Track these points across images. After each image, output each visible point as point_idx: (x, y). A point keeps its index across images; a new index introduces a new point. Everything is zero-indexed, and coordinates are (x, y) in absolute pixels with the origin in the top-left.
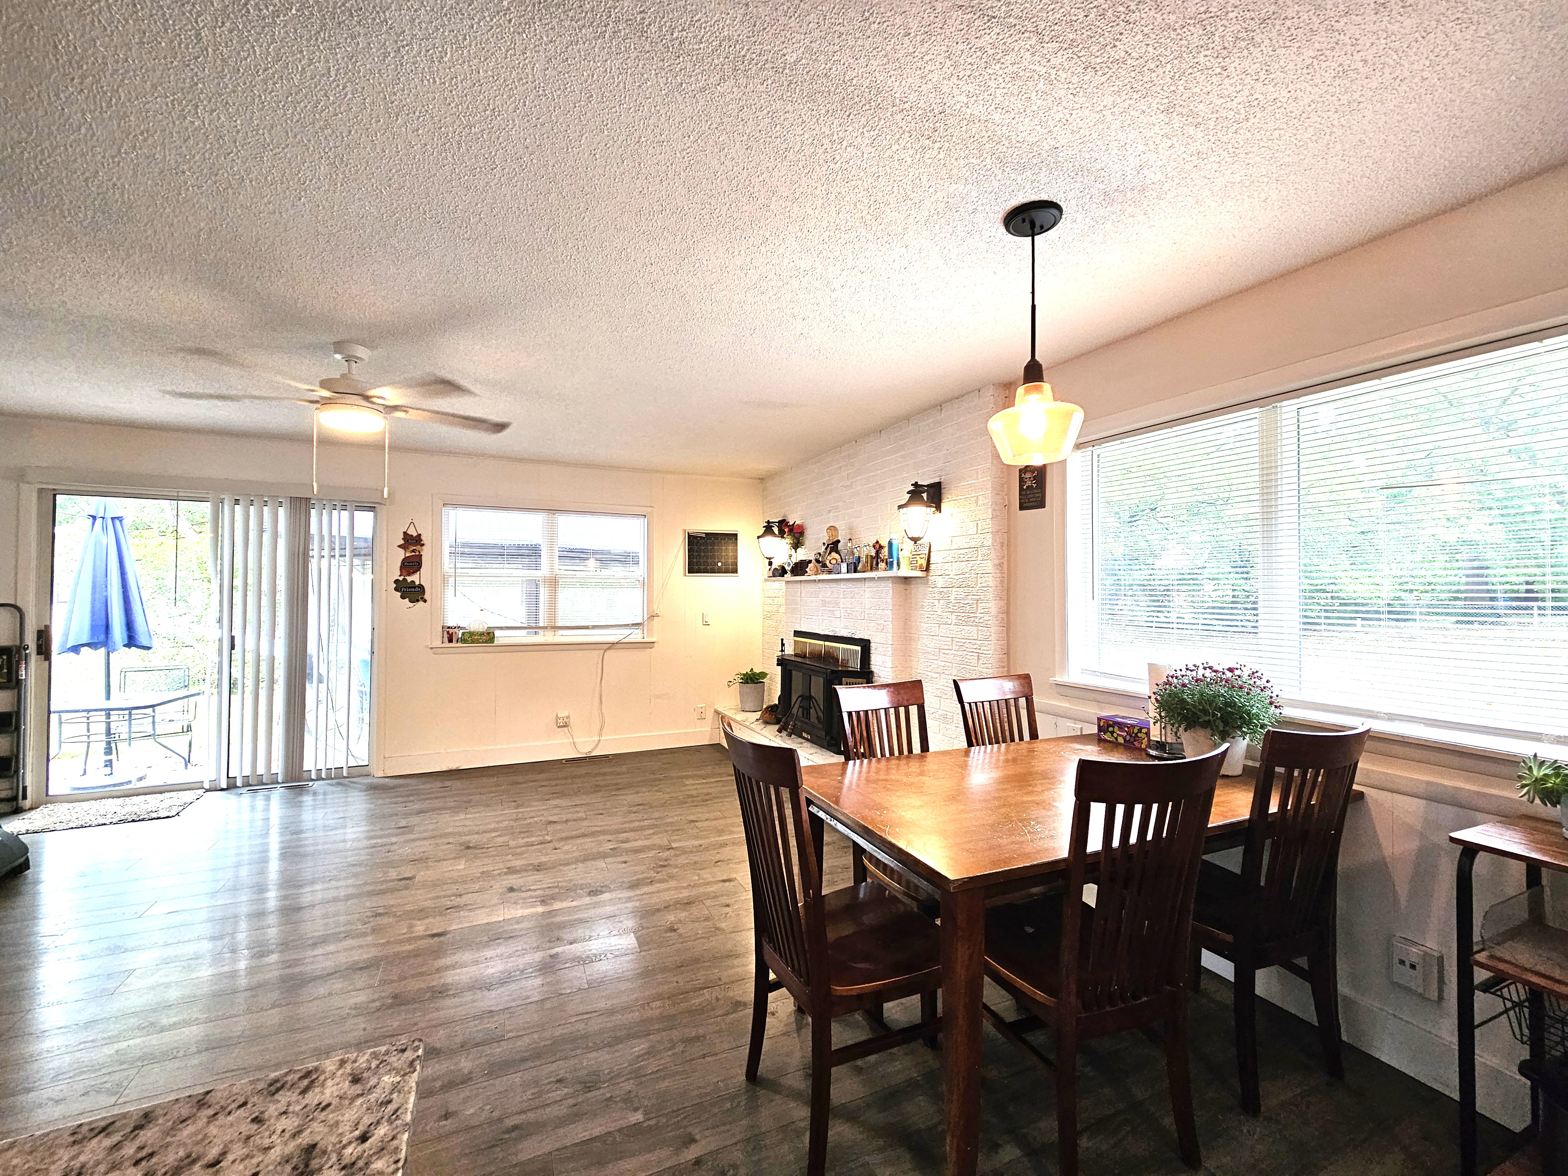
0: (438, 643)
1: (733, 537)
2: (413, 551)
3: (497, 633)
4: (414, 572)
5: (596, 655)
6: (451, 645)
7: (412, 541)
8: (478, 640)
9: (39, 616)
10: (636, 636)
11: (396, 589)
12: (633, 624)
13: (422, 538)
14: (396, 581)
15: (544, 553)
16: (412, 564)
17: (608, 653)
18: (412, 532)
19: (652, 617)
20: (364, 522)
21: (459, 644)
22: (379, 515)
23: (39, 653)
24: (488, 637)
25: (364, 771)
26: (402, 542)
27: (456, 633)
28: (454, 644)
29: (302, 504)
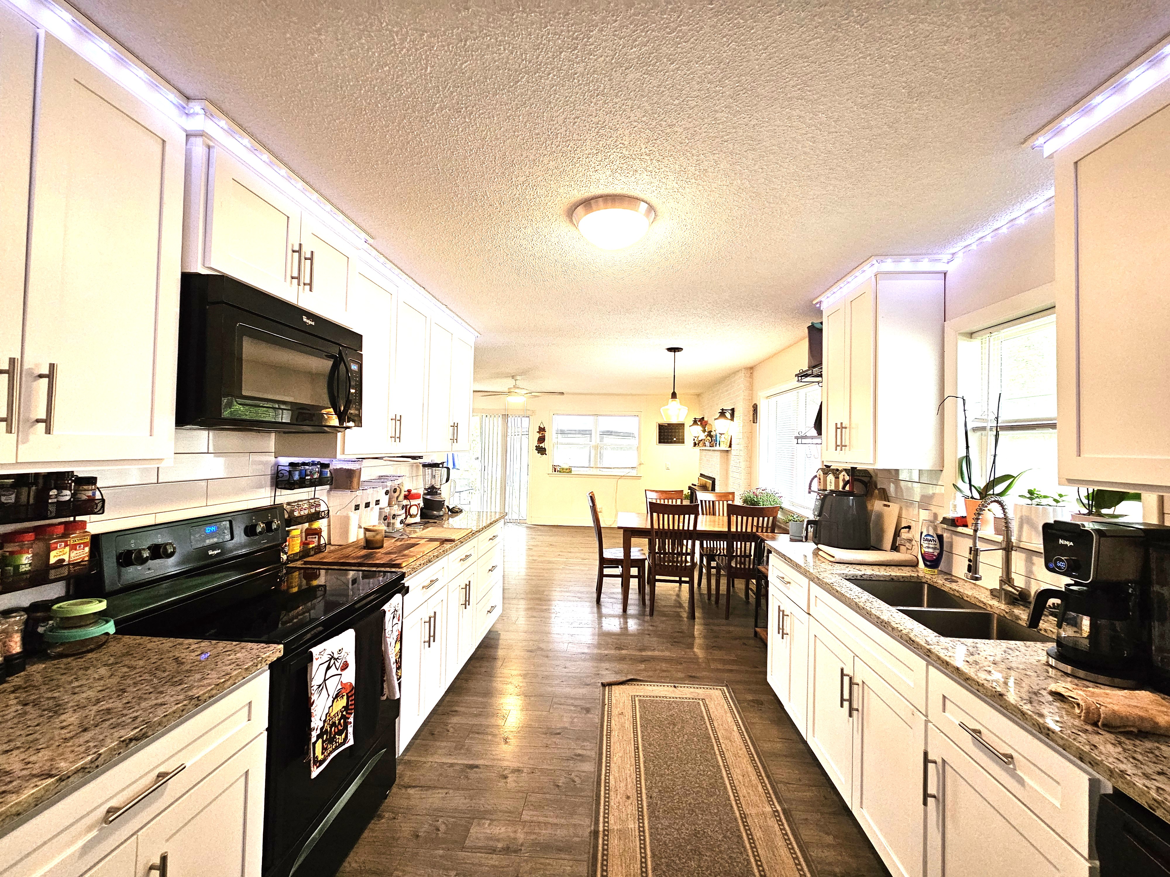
0: (550, 472)
1: (682, 426)
2: (542, 434)
3: (573, 469)
4: (542, 443)
5: (614, 481)
7: (542, 430)
8: (565, 471)
10: (633, 473)
11: (536, 449)
12: (632, 467)
13: (545, 428)
14: (536, 446)
15: (593, 433)
16: (542, 439)
17: (619, 480)
18: (542, 426)
19: (640, 464)
20: (525, 421)
21: (558, 473)
22: (530, 419)
24: (569, 471)
25: (525, 521)
26: (538, 430)
27: (558, 468)
28: (556, 473)
29: (506, 416)
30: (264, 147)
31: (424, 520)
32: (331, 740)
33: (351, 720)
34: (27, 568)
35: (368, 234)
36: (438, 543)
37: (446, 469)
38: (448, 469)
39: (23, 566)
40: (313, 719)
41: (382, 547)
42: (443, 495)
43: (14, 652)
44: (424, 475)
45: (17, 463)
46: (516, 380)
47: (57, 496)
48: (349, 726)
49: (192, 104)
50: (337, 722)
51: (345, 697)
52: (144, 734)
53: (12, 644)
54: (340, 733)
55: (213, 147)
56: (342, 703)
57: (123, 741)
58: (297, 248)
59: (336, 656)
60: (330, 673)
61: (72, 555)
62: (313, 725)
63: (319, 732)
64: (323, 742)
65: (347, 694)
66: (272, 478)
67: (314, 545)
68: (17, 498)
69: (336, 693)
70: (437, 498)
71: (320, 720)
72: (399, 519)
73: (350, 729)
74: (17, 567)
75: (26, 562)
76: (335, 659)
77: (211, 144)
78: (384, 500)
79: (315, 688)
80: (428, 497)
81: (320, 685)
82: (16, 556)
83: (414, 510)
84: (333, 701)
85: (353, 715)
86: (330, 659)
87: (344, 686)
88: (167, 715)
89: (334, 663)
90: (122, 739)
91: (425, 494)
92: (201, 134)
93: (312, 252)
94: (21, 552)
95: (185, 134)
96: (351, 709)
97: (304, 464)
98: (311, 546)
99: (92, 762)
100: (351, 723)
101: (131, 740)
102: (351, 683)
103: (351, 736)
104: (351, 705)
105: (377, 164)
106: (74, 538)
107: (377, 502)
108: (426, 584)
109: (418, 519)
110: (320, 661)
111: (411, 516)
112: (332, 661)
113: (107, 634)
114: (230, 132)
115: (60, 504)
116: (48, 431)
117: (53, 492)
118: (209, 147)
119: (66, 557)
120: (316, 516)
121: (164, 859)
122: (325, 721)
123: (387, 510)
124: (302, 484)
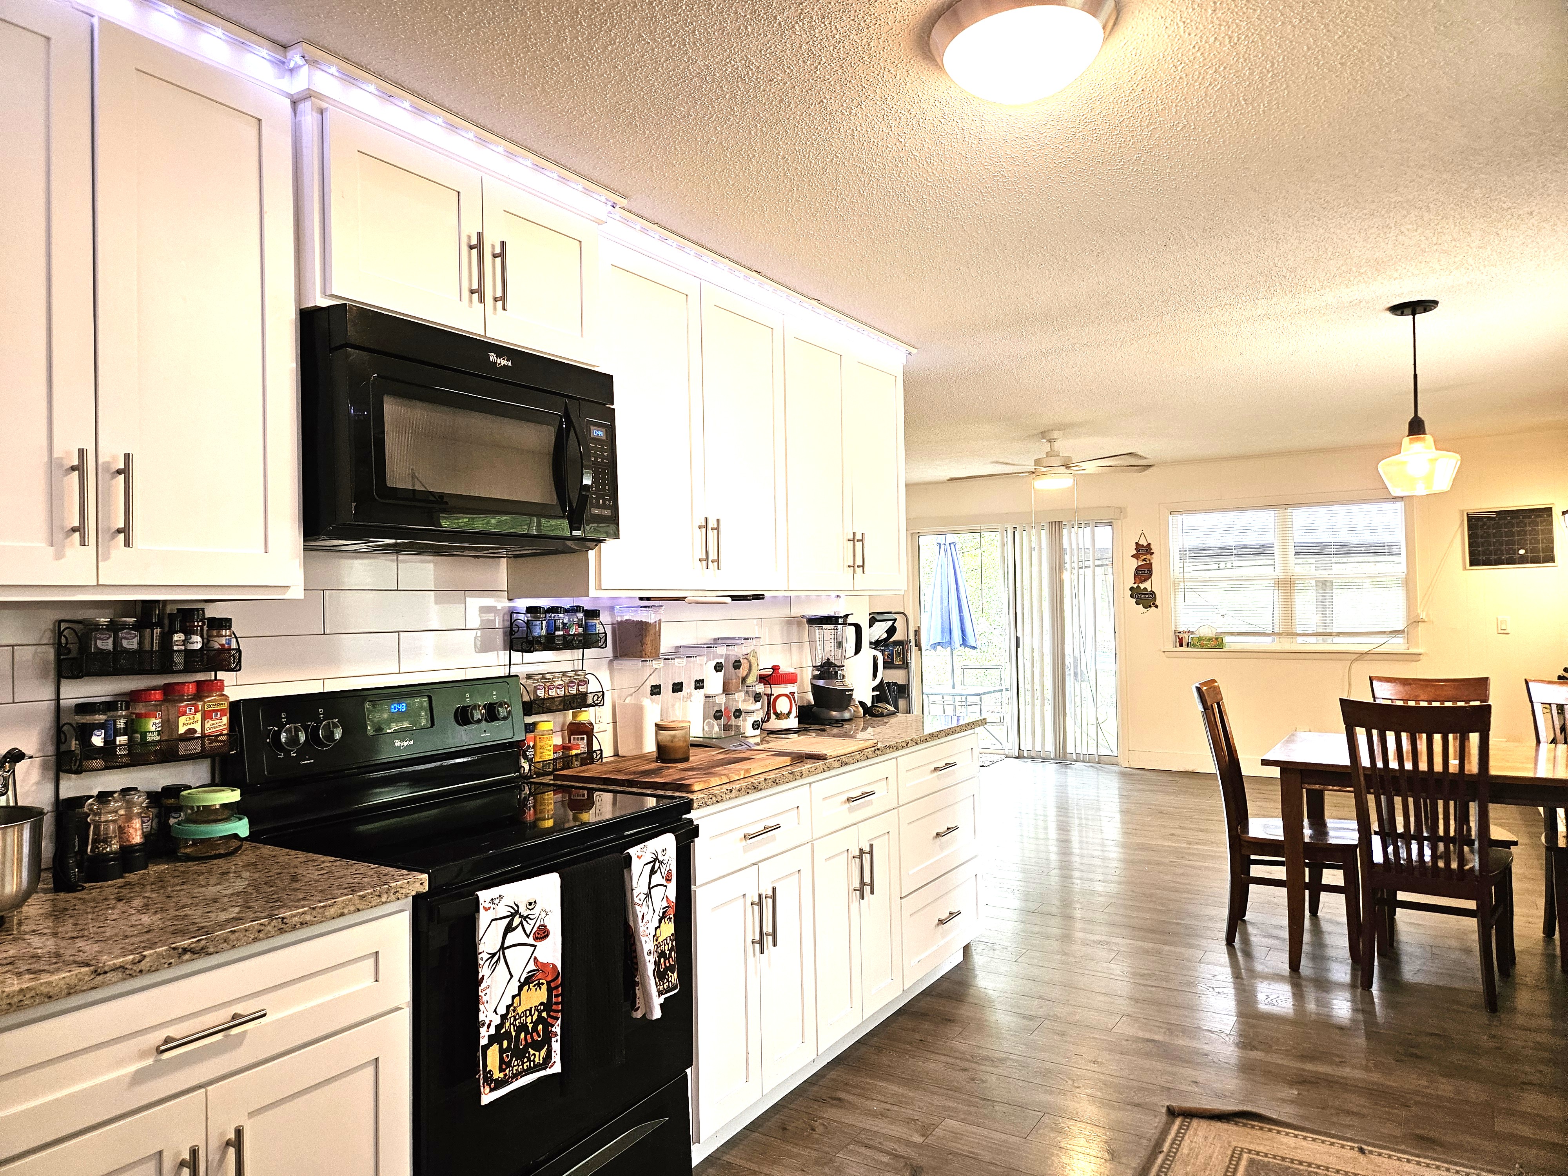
0: (1170, 647)
1: (1549, 511)
2: (1144, 560)
3: (1227, 639)
4: (1145, 580)
5: (1341, 667)
6: (1181, 649)
7: (1143, 551)
8: (1206, 645)
9: (915, 621)
10: (1398, 644)
11: (1131, 596)
12: (1391, 632)
13: (1152, 547)
14: (1132, 589)
15: (1278, 551)
16: (1144, 573)
17: (1355, 666)
18: (1143, 542)
19: (1415, 622)
20: (1104, 534)
21: (1190, 649)
22: (1115, 528)
23: (916, 646)
24: (1217, 643)
25: (1113, 760)
26: (1135, 552)
27: (1186, 638)
28: (1184, 648)
29: (1056, 527)
30: (402, 87)
31: (802, 726)
32: (520, 1054)
33: (557, 1029)
34: (155, 737)
35: (615, 192)
36: (787, 760)
37: (853, 628)
38: (858, 628)
39: (151, 734)
40: (481, 1007)
41: (686, 759)
42: (847, 681)
43: (134, 842)
44: (812, 641)
45: (98, 585)
46: (1050, 441)
47: (185, 642)
48: (553, 1039)
49: (290, 54)
50: (530, 1026)
51: (544, 987)
52: (202, 948)
53: (131, 830)
54: (538, 1047)
55: (326, 109)
56: (537, 996)
57: (174, 949)
58: (474, 241)
59: (523, 911)
60: (511, 938)
61: (207, 726)
62: (482, 1017)
63: (492, 1031)
64: (502, 1051)
65: (548, 983)
66: (505, 633)
67: (579, 752)
68: (140, 643)
69: (525, 975)
70: (837, 685)
71: (495, 1011)
72: (750, 720)
73: (556, 1046)
74: (144, 735)
75: (153, 729)
76: (521, 916)
77: (324, 105)
78: (714, 683)
79: (485, 956)
80: (821, 683)
81: (493, 955)
82: (143, 720)
83: (783, 705)
84: (520, 988)
85: (559, 1022)
86: (513, 916)
87: (542, 968)
88: (235, 931)
89: (521, 923)
90: (173, 946)
91: (815, 677)
92: (308, 95)
93: (503, 244)
94: (147, 716)
95: (288, 102)
96: (557, 1011)
97: (554, 610)
98: (574, 752)
99: (133, 963)
100: (556, 1035)
101: (185, 951)
102: (554, 966)
103: (556, 1058)
104: (557, 1003)
105: (557, 65)
106: (211, 702)
107: (699, 684)
108: (752, 830)
109: (792, 722)
110: (491, 914)
111: (778, 716)
112: (517, 921)
113: (236, 836)
114: (349, 79)
115: (189, 653)
116: (127, 544)
117: (178, 637)
118: (321, 112)
119: (198, 727)
120: (579, 701)
121: (239, 1132)
122: (504, 1017)
123: (721, 700)
124: (549, 643)
